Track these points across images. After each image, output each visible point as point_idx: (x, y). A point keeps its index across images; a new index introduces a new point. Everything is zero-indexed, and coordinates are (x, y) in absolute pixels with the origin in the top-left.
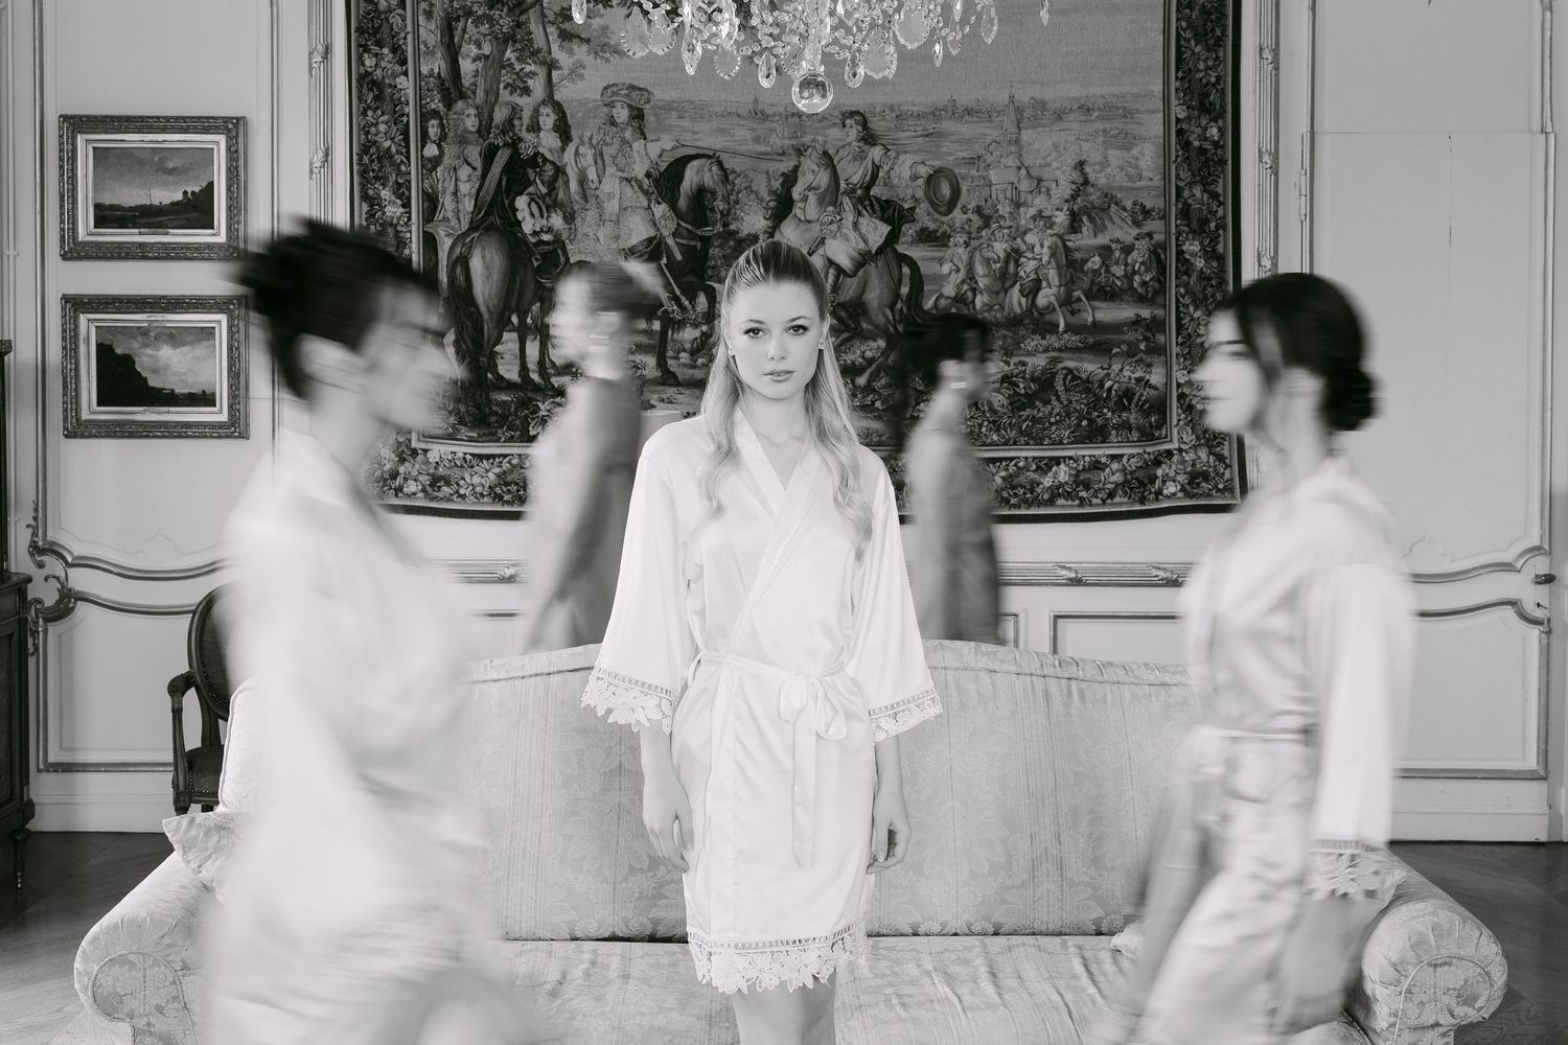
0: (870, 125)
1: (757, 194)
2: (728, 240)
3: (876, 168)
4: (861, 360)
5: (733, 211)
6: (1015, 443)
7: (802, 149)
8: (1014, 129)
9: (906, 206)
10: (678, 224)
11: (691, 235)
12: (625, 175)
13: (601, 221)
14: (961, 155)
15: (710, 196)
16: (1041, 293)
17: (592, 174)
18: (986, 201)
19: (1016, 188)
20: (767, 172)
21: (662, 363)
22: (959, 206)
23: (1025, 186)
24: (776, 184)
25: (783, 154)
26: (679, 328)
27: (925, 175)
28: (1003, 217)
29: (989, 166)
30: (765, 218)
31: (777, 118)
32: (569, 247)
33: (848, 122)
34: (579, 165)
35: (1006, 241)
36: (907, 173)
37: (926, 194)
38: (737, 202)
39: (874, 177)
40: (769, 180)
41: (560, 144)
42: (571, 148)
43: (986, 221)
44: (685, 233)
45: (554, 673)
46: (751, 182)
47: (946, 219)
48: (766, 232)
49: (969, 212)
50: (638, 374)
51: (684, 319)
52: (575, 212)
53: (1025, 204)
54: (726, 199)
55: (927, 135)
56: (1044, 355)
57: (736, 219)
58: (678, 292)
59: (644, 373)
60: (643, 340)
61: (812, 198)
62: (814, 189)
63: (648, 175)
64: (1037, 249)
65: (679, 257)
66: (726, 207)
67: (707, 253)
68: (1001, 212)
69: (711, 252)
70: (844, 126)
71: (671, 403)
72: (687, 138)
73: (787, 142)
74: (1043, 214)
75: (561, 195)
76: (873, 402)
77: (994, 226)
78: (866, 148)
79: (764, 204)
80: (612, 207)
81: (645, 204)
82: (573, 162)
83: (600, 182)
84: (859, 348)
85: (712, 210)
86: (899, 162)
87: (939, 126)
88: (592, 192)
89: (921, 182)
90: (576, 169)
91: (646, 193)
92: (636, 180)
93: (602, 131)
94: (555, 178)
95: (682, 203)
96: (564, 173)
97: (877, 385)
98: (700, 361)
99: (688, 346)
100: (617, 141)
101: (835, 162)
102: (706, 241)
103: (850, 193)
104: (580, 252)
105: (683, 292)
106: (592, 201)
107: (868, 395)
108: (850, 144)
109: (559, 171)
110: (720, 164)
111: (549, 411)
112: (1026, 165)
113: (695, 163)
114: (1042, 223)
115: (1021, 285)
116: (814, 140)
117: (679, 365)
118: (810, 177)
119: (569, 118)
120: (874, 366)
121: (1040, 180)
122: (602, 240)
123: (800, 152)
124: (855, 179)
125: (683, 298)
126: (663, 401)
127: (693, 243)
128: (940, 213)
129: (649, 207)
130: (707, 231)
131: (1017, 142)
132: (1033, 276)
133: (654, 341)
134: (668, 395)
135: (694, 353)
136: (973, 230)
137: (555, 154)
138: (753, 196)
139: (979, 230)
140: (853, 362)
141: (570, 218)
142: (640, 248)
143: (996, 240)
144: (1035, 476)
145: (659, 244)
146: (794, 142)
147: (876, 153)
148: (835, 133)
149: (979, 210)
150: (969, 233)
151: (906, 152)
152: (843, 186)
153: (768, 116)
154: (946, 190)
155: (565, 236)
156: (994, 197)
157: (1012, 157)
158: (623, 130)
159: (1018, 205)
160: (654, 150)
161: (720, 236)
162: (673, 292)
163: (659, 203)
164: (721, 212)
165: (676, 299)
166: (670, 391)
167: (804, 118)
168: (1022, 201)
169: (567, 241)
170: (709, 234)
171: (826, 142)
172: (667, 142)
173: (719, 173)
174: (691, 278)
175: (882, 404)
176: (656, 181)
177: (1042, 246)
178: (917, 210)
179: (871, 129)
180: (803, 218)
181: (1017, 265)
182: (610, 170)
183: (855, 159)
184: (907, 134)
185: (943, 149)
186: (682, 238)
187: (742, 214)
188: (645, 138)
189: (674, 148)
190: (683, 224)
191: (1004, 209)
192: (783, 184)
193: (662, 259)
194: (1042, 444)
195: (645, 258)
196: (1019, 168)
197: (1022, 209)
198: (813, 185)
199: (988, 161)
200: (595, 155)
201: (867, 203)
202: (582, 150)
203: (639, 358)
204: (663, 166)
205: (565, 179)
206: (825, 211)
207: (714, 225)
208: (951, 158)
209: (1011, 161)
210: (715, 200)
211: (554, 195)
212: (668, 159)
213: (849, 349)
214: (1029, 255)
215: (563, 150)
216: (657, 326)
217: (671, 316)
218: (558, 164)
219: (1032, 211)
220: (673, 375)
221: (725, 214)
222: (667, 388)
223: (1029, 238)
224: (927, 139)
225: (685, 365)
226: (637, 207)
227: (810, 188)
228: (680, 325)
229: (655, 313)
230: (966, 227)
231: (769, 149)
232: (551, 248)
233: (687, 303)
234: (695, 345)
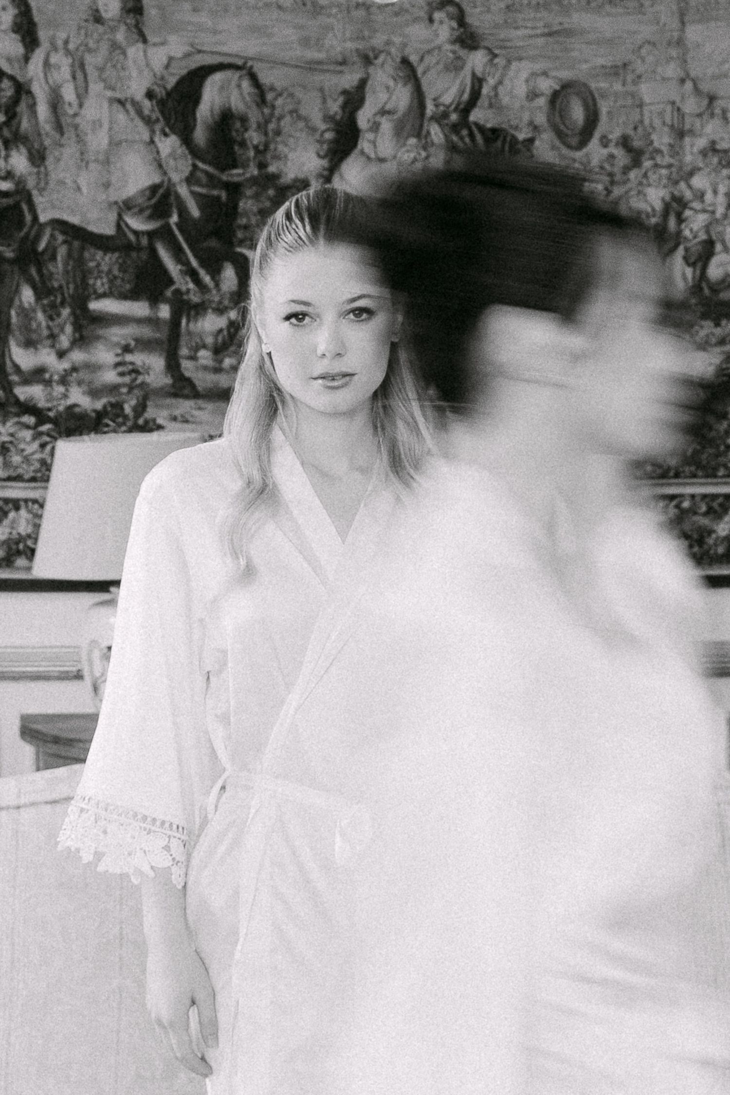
0: (469, 20)
1: (306, 119)
2: (265, 188)
3: (478, 82)
5: (272, 146)
6: (677, 475)
7: (371, 55)
8: (675, 24)
9: (521, 136)
10: (195, 166)
11: (212, 181)
12: (118, 95)
13: (83, 160)
14: (601, 61)
15: (238, 125)
16: (714, 261)
17: (69, 94)
18: (635, 128)
19: (679, 109)
20: (321, 90)
21: (173, 365)
22: (597, 135)
23: (691, 106)
24: (335, 107)
25: (343, 63)
26: (197, 314)
27: (549, 92)
28: (658, 151)
29: (639, 77)
30: (319, 156)
31: (334, 11)
32: (38, 199)
33: (437, 15)
34: (51, 81)
35: (665, 187)
36: (521, 90)
37: (548, 120)
38: (278, 133)
39: (475, 95)
40: (324, 101)
41: (20, 50)
42: (38, 56)
43: (636, 156)
44: (204, 179)
45: (25, 806)
46: (299, 102)
47: (578, 155)
48: (320, 176)
49: (612, 144)
50: (139, 381)
51: (203, 302)
52: (45, 149)
53: (691, 132)
54: (262, 128)
55: (550, 34)
56: (718, 350)
57: (277, 157)
58: (194, 263)
59: (148, 379)
60: (146, 332)
61: (386, 126)
62: (389, 112)
63: (150, 95)
64: (709, 197)
65: (195, 212)
66: (263, 139)
67: (235, 207)
68: (656, 144)
69: (241, 204)
70: (431, 20)
72: (207, 41)
73: (349, 45)
74: (718, 147)
75: (25, 125)
77: (647, 164)
78: (462, 53)
79: (317, 136)
80: (99, 141)
81: (146, 136)
82: (41, 75)
83: (81, 105)
85: (243, 144)
86: (511, 73)
87: (566, 20)
88: (69, 120)
89: (542, 102)
90: (47, 88)
91: (148, 121)
92: (134, 103)
93: (83, 32)
94: (16, 100)
95: (200, 135)
96: (29, 92)
99: (209, 340)
100: (104, 47)
101: (419, 75)
102: (234, 189)
103: (440, 118)
104: (53, 207)
105: (203, 263)
106: (70, 133)
108: (439, 48)
109: (22, 90)
110: (253, 77)
111: (12, 435)
112: (693, 74)
113: (217, 77)
114: (715, 160)
115: (687, 250)
116: (388, 43)
117: (197, 368)
118: (383, 96)
119: (35, 12)
121: (712, 99)
122: (85, 190)
123: (367, 60)
124: (448, 99)
125: (202, 273)
126: (174, 419)
127: (215, 193)
128: (570, 147)
129: (152, 142)
130: (236, 175)
131: (680, 42)
132: (703, 236)
133: (162, 335)
134: (183, 411)
135: (219, 350)
136: (617, 170)
137: (16, 65)
138: (301, 124)
139: (626, 170)
141: (38, 158)
142: (140, 201)
143: (649, 185)
144: (704, 521)
145: (167, 195)
146: (360, 45)
147: (477, 60)
148: (418, 32)
149: (625, 142)
150: (611, 175)
151: (520, 59)
152: (430, 109)
153: (322, 8)
154: (578, 113)
155: (31, 183)
156: (647, 122)
157: (672, 65)
158: (113, 30)
159: (681, 134)
160: (158, 57)
161: (254, 181)
162: (187, 263)
163: (166, 135)
164: (256, 148)
165: (193, 274)
166: (185, 406)
167: (373, 10)
168: (687, 127)
169: (35, 192)
170: (236, 179)
171: (405, 45)
172: (176, 46)
173: (253, 90)
174: (213, 243)
176: (162, 104)
177: (715, 192)
178: (537, 143)
179: (471, 26)
180: (373, 156)
181: (680, 220)
182: (95, 87)
183: (447, 68)
184: (520, 33)
185: (575, 54)
186: (201, 185)
187: (286, 150)
188: (145, 41)
189: (187, 55)
190: (200, 165)
191: (662, 140)
192: (344, 107)
193: (170, 216)
194: (715, 476)
195: (148, 212)
196: (682, 81)
197: (687, 140)
198: (387, 107)
199: (638, 72)
200: (72, 66)
201: (465, 132)
202: (53, 60)
203: (138, 358)
204: (172, 82)
205: (30, 101)
206: (404, 145)
207: (245, 166)
208: (585, 66)
209: (672, 70)
210: (246, 130)
211: (14, 123)
212: (179, 71)
214: (696, 205)
215: (27, 59)
216: (165, 312)
217: (185, 297)
218: (20, 78)
219: (702, 143)
220: (189, 381)
221: (262, 151)
222: (181, 400)
223: (698, 182)
224: (550, 39)
225: (205, 368)
226: (134, 142)
227: (383, 112)
228: (199, 309)
229: (161, 293)
230: (607, 167)
231: (321, 56)
232: (10, 201)
233: (207, 279)
234: (220, 339)
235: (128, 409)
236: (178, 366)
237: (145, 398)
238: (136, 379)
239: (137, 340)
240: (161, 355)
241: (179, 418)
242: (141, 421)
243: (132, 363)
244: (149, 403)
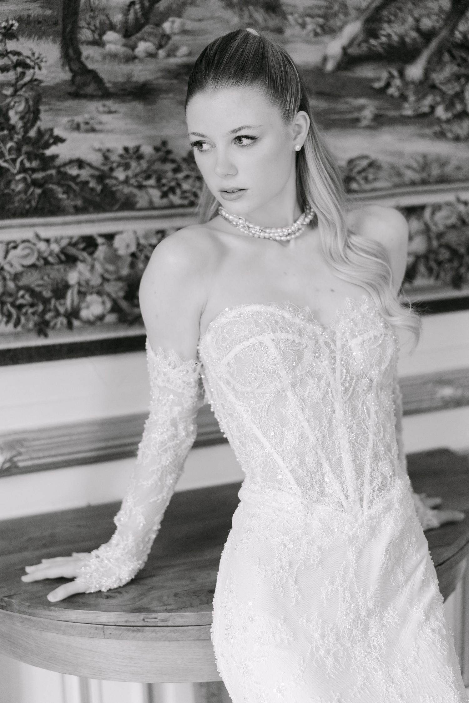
4: (414, 34)
50: (27, 79)
59: (40, 75)
71: (93, 130)
76: (433, 108)
84: (411, 13)
97: (438, 77)
98: (143, 47)
99: (117, 18)
107: (424, 96)
117: (104, 57)
120: (434, 44)
126: (77, 128)
134: (87, 116)
135: (130, 32)
140: (402, 38)
166: (91, 109)
175: (447, 109)
203: (24, 46)
213: (396, 16)
220: (94, 76)
222: (84, 102)
225: (114, 56)
234: (131, 16)
235: (14, 118)
236: (79, 54)
237: (38, 100)
238: (23, 74)
239: (20, 20)
240: (54, 42)
241: (83, 126)
242: (32, 133)
243: (18, 54)
244: (42, 108)
